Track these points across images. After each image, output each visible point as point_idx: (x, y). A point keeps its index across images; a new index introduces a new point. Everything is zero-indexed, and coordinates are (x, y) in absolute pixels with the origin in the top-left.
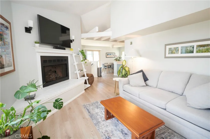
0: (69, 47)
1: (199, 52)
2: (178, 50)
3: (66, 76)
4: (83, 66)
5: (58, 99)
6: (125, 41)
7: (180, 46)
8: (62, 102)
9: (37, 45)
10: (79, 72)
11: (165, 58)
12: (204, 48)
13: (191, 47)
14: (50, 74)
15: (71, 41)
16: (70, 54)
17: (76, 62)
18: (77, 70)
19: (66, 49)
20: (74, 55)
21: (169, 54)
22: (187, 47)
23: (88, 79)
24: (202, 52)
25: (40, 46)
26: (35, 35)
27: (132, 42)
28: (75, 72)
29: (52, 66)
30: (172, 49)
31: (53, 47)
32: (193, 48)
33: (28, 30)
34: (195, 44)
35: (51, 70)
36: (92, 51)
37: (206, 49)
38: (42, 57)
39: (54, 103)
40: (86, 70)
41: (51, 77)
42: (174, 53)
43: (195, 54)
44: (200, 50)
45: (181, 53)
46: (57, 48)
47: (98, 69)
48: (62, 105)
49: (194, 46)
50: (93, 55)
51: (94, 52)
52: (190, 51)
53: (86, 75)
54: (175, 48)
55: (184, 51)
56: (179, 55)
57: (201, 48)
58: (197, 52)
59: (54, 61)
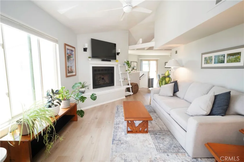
0: (115, 58)
1: (229, 62)
2: (212, 60)
3: (111, 83)
4: (128, 76)
5: (94, 94)
6: (172, 50)
7: (213, 55)
8: (96, 97)
9: (90, 59)
10: (123, 80)
11: (201, 68)
12: (233, 57)
13: (222, 56)
14: (99, 80)
15: (118, 54)
16: (116, 65)
17: (121, 71)
18: (121, 79)
19: (111, 60)
20: (119, 65)
21: (204, 64)
22: (219, 56)
23: (131, 87)
24: (232, 62)
25: (91, 60)
26: (89, 53)
27: (177, 51)
28: (120, 80)
29: (100, 74)
30: (207, 58)
31: (101, 60)
32: (224, 57)
33: (85, 50)
34: (226, 53)
35: (100, 77)
36: (149, 60)
37: (235, 59)
38: (93, 68)
39: (91, 96)
40: (130, 79)
41: (100, 82)
42: (209, 63)
43: (225, 64)
44: (230, 59)
45: (214, 63)
46: (103, 60)
47: (149, 79)
48: (96, 98)
49: (225, 55)
50: (149, 64)
51: (151, 62)
52: (222, 61)
53: (130, 84)
54: (209, 57)
55: (217, 61)
56: (213, 65)
57: (231, 57)
58: (227, 62)
59: (102, 70)
